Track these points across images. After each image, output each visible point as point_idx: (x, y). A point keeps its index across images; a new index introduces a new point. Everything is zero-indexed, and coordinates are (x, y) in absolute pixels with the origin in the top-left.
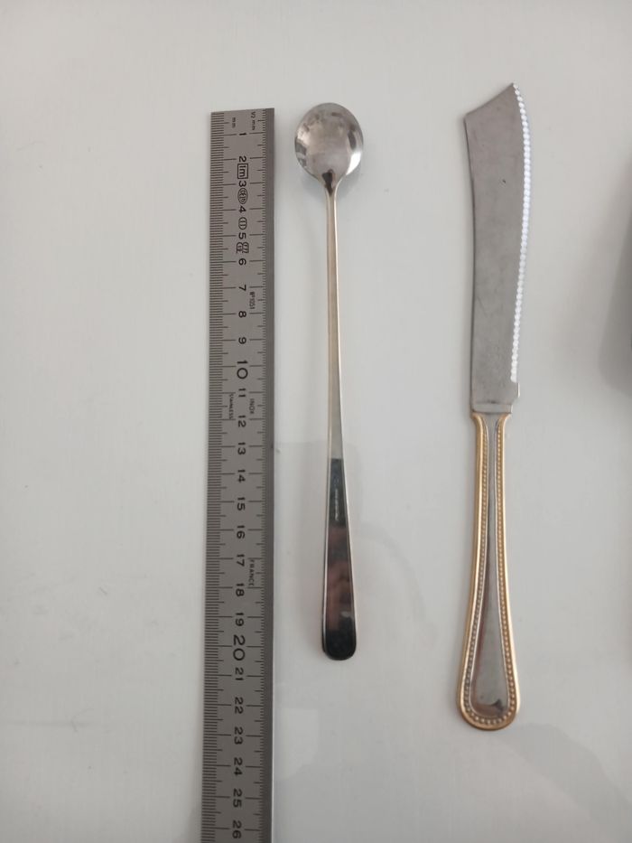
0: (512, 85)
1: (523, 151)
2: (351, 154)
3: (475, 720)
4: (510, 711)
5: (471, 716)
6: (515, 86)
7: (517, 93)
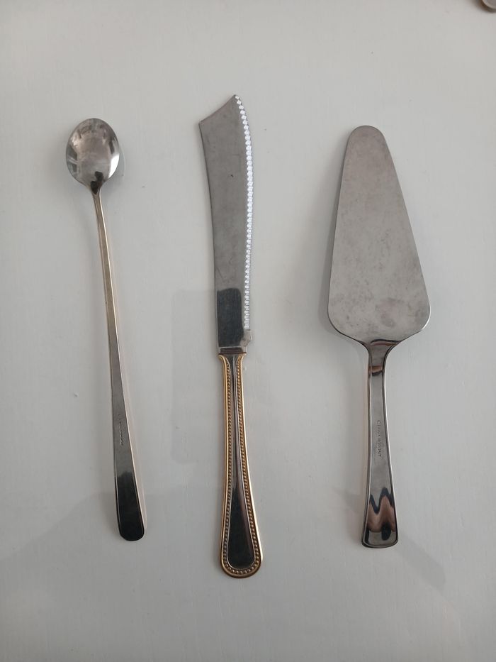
0: (235, 96)
1: (246, 151)
2: (111, 158)
3: (232, 572)
4: (257, 563)
5: (229, 570)
6: (237, 97)
7: (239, 102)
